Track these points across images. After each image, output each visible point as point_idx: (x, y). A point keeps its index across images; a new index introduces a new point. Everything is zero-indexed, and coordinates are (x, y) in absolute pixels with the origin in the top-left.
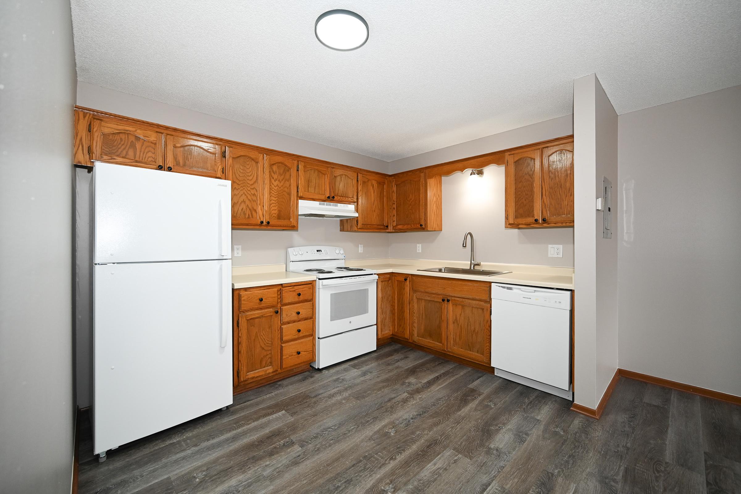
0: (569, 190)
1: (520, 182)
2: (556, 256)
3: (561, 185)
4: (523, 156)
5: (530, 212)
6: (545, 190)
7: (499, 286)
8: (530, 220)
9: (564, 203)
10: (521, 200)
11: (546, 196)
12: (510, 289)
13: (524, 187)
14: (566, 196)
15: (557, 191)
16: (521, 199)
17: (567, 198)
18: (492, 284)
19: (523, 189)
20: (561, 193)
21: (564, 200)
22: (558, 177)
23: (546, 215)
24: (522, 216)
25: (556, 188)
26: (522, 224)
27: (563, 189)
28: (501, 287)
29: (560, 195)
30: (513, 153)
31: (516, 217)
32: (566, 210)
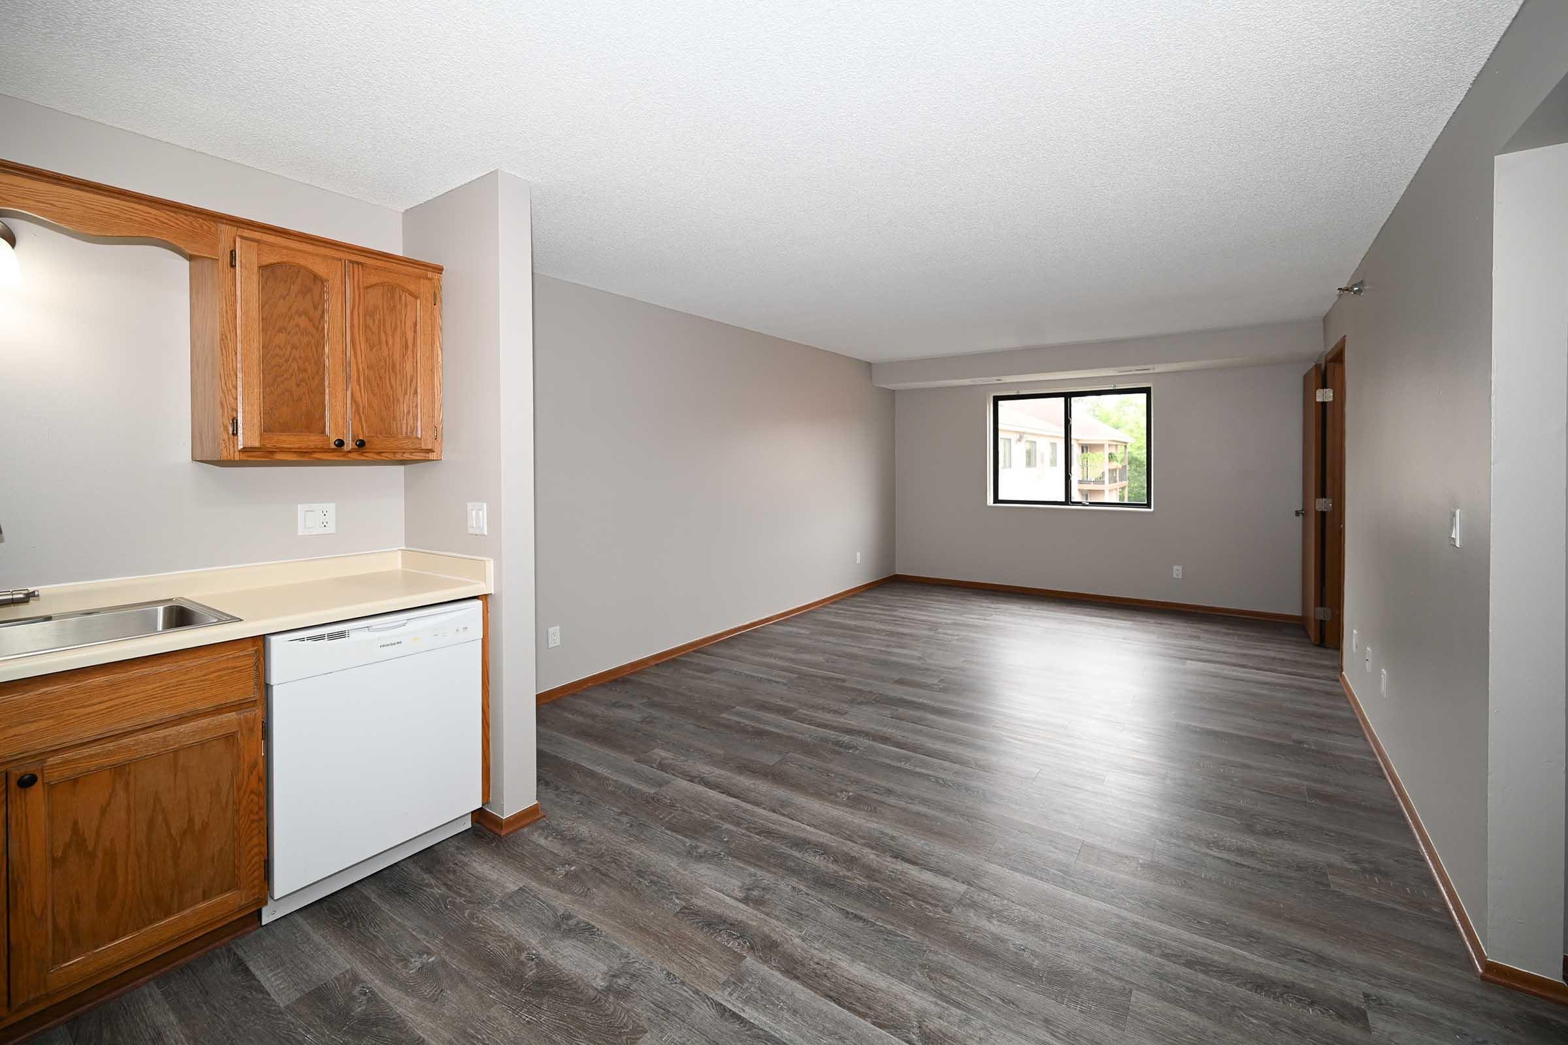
0: (411, 381)
1: (280, 331)
2: (322, 531)
3: (394, 365)
4: (291, 260)
5: (313, 421)
6: (358, 370)
7: (302, 640)
8: (312, 440)
9: (402, 408)
10: (283, 382)
11: (360, 385)
12: (341, 635)
13: (294, 347)
14: (406, 393)
15: (385, 378)
16: (282, 379)
17: (407, 397)
18: (273, 639)
19: (291, 354)
20: (393, 383)
21: (401, 400)
22: (387, 346)
23: (361, 432)
24: (285, 428)
25: (383, 371)
26: (289, 451)
27: (398, 377)
28: (309, 638)
29: (392, 387)
30: (258, 238)
31: (267, 429)
32: (404, 426)
